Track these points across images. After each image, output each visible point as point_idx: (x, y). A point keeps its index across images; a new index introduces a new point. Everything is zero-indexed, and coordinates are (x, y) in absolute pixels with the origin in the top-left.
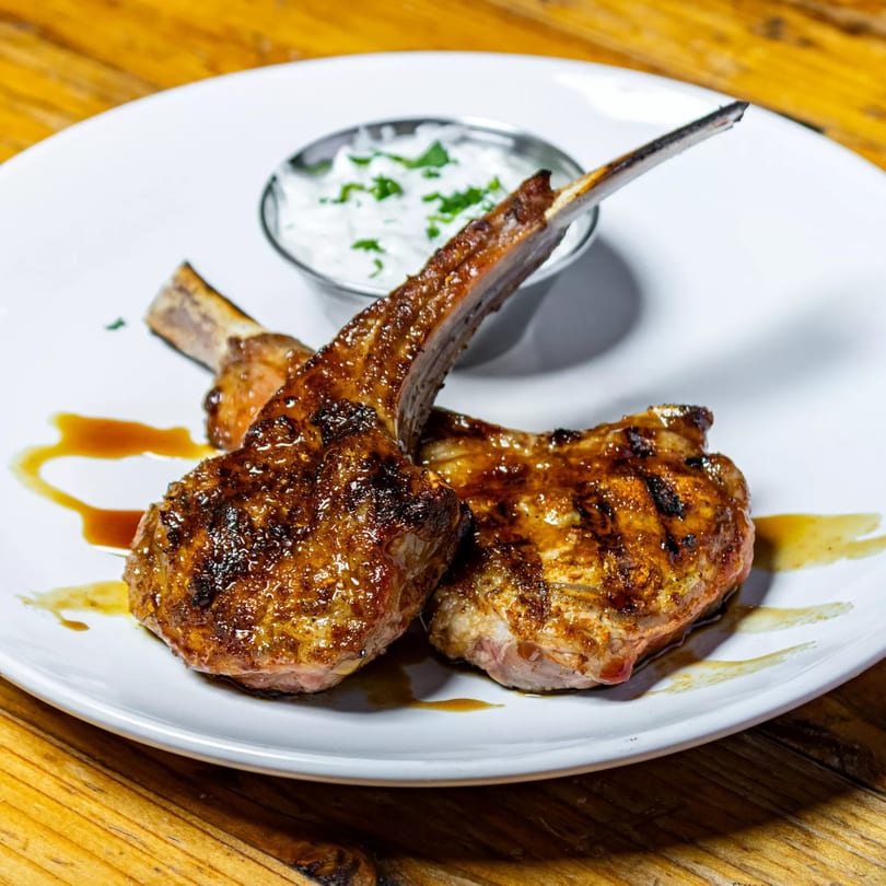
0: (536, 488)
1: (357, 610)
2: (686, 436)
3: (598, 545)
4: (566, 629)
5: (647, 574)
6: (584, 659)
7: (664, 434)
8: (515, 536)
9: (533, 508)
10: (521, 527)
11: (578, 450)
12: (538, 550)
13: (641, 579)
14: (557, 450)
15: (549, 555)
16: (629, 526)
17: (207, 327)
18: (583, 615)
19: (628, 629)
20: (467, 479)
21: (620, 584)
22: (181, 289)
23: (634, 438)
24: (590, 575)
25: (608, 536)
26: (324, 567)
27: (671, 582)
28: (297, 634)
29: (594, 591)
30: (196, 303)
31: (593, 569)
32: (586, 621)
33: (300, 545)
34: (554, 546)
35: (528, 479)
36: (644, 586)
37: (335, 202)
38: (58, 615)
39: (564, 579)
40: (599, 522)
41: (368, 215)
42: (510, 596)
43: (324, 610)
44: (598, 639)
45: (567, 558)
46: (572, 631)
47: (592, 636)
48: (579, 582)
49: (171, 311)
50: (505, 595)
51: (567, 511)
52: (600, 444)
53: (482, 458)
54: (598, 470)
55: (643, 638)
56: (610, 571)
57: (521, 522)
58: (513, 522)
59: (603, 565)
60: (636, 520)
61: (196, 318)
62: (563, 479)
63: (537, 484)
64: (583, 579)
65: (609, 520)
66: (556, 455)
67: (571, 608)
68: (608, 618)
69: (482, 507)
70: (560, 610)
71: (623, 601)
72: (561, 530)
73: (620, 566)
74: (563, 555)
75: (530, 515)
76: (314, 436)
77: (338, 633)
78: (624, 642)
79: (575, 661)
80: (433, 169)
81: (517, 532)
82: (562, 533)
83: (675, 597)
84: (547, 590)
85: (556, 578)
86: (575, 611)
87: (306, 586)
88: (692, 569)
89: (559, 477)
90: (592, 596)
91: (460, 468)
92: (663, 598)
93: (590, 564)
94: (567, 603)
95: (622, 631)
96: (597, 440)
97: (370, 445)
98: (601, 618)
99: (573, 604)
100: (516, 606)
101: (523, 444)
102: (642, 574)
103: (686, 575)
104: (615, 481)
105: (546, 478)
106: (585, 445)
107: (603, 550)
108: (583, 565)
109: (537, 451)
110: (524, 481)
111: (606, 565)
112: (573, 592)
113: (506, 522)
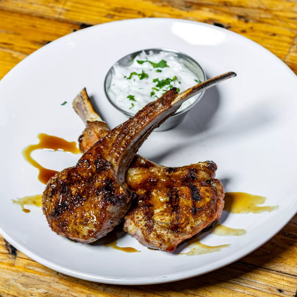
0: (159, 187)
1: (95, 226)
2: (208, 173)
3: (172, 209)
4: (157, 236)
5: (184, 220)
6: (161, 245)
7: (201, 172)
8: (149, 203)
9: (156, 194)
10: (151, 200)
11: (174, 175)
12: (154, 209)
13: (182, 222)
14: (168, 174)
15: (157, 211)
16: (183, 203)
17: (85, 112)
18: (162, 232)
19: (176, 237)
20: (140, 181)
21: (175, 223)
22: (82, 97)
23: (192, 172)
24: (167, 219)
25: (175, 206)
26: (88, 212)
27: (192, 222)
28: (79, 230)
29: (167, 224)
30: (84, 103)
31: (168, 217)
32: (163, 234)
33: (83, 203)
34: (159, 208)
35: (158, 184)
36: (183, 224)
37: (128, 78)
38: (22, 206)
39: (159, 220)
40: (174, 201)
41: (136, 85)
42: (143, 223)
43: (86, 225)
44: (166, 240)
45: (161, 213)
46: (159, 236)
47: (164, 238)
48: (163, 221)
49: (78, 103)
50: (142, 222)
51: (165, 197)
52: (181, 173)
53: (146, 175)
54: (179, 183)
55: (180, 239)
56: (173, 218)
57: (152, 198)
58: (149, 198)
59: (172, 216)
60: (185, 201)
61: (83, 108)
62: (168, 185)
63: (160, 185)
64: (164, 220)
65: (177, 201)
66: (168, 176)
67: (159, 229)
68: (170, 233)
69: (141, 192)
70: (156, 230)
71: (175, 228)
72: (162, 202)
73: (176, 217)
74: (161, 212)
75: (155, 196)
76: (94, 168)
77: (90, 232)
78: (174, 240)
79: (159, 245)
80: (160, 69)
81: (150, 202)
82: (162, 203)
83: (192, 227)
84: (153, 222)
85: (157, 219)
86: (160, 230)
87: (82, 216)
88: (199, 218)
89: (167, 184)
90: (166, 226)
91: (139, 177)
92: (188, 228)
93: (168, 216)
94: (158, 228)
95: (173, 237)
96: (181, 172)
97: (107, 175)
98: (168, 233)
99: (160, 228)
100: (144, 227)
101: (159, 171)
102: (182, 220)
103: (197, 220)
104: (182, 188)
105: (163, 184)
106: (177, 173)
107: (173, 211)
108: (166, 216)
109: (162, 174)
110: (156, 184)
111: (172, 217)
112: (161, 224)
113: (148, 198)
